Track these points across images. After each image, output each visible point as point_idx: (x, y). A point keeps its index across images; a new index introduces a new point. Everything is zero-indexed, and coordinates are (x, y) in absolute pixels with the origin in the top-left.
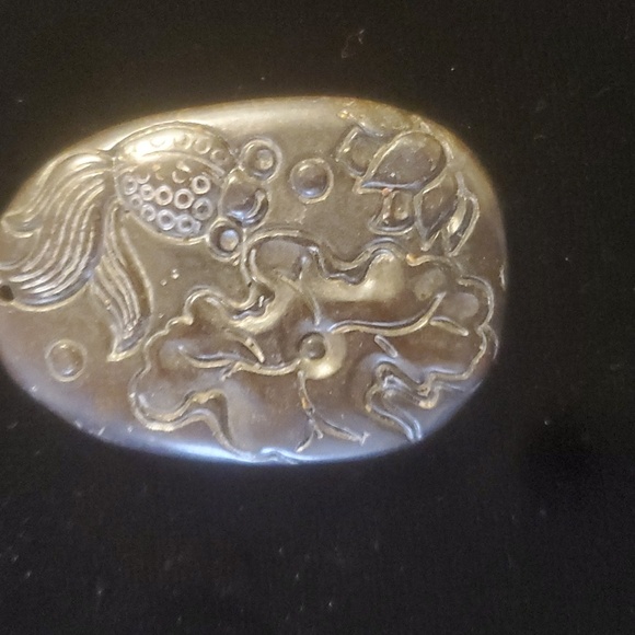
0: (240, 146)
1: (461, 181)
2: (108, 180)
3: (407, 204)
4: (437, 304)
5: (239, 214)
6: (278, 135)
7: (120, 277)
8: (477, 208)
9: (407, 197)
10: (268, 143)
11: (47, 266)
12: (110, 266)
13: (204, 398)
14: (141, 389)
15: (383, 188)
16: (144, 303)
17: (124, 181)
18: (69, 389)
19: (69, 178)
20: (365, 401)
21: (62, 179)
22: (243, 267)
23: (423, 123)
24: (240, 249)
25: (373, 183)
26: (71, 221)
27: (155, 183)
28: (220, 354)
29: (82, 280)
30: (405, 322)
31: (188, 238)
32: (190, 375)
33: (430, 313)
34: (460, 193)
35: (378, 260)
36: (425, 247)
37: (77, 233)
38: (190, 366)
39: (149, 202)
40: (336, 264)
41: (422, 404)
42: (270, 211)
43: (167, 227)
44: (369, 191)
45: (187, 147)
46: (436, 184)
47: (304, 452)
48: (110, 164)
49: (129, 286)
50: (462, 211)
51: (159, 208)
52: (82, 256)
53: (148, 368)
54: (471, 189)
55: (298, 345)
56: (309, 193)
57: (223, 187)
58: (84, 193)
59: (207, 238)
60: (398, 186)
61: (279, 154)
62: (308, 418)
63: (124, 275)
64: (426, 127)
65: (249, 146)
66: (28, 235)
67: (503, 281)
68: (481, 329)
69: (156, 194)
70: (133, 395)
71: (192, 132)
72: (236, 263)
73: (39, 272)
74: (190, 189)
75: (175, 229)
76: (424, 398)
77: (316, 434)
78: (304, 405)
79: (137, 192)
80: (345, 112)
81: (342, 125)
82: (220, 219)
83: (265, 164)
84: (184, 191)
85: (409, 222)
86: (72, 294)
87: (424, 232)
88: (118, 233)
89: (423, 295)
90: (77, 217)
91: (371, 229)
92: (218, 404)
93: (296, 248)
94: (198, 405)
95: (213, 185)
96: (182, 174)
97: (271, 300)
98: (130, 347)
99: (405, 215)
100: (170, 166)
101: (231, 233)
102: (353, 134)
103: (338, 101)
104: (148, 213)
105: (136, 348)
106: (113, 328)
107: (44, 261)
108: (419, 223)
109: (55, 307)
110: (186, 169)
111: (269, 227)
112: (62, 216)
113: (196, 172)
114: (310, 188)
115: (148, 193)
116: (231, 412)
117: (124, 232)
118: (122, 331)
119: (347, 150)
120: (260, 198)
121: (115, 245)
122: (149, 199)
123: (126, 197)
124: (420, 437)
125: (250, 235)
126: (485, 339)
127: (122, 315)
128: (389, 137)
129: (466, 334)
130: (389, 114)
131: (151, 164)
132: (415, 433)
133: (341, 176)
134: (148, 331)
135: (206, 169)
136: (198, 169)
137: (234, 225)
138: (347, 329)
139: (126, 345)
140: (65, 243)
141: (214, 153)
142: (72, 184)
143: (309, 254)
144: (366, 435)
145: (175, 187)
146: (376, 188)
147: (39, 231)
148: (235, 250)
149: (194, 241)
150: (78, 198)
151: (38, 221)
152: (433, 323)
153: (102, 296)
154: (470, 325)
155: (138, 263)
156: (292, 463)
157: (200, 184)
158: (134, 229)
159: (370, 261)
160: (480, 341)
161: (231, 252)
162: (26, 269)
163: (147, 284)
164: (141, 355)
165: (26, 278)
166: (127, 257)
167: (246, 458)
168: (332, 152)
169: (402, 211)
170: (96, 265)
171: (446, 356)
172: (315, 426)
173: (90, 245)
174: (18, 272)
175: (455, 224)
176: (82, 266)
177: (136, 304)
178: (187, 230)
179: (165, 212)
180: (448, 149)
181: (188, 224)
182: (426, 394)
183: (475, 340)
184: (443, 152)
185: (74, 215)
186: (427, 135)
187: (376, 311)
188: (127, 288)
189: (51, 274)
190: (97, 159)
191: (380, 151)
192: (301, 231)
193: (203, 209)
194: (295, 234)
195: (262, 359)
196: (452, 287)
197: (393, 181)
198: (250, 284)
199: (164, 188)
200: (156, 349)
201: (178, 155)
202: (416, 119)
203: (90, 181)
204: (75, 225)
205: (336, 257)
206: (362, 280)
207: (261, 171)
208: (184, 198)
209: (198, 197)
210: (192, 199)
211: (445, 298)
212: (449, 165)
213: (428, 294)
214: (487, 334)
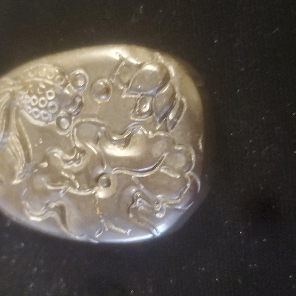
1: (177, 89)
4: (164, 159)
6: (86, 67)
7: (17, 143)
8: (185, 104)
9: (149, 99)
10: (82, 72)
13: (53, 205)
14: (27, 199)
16: (27, 156)
20: (128, 212)
22: (71, 138)
23: (160, 57)
24: (70, 128)
25: (131, 92)
27: (30, 94)
28: (60, 183)
31: (47, 122)
33: (160, 165)
34: (177, 96)
38: (47, 188)
39: (28, 104)
41: (158, 215)
42: (83, 107)
45: (44, 75)
46: (163, 91)
47: (99, 237)
49: (21, 147)
51: (33, 107)
52: (1, 132)
54: (183, 93)
55: (97, 179)
56: (102, 97)
59: (55, 122)
60: (142, 93)
62: (100, 219)
63: (18, 141)
64: (161, 59)
67: (201, 147)
68: (187, 174)
69: (31, 100)
70: (24, 202)
72: (68, 136)
74: (46, 97)
75: (40, 117)
76: (158, 212)
77: (105, 229)
78: (98, 212)
79: (24, 99)
82: (62, 112)
83: (81, 82)
84: (43, 98)
85: (150, 113)
87: (157, 119)
88: (17, 120)
89: (156, 155)
91: (131, 117)
93: (95, 128)
94: (51, 209)
95: (57, 95)
96: (42, 90)
97: (84, 155)
99: (147, 109)
100: (37, 85)
104: (29, 110)
105: (25, 178)
106: (16, 167)
108: (154, 114)
110: (44, 87)
111: (83, 117)
114: (100, 95)
115: (28, 99)
117: (20, 120)
120: (78, 100)
122: (28, 102)
126: (189, 180)
127: (18, 162)
129: (178, 177)
133: (116, 88)
135: (53, 87)
137: (67, 115)
139: (21, 176)
141: (57, 78)
143: (101, 131)
144: (130, 230)
145: (39, 96)
148: (67, 128)
152: (161, 170)
154: (181, 172)
157: (50, 94)
160: (186, 181)
166: (20, 132)
170: (8, 136)
172: (104, 224)
173: (4, 126)
176: (1, 137)
178: (46, 118)
179: (35, 109)
180: (172, 71)
181: (45, 115)
182: (158, 209)
188: (19, 148)
193: (53, 107)
194: (95, 119)
195: (78, 186)
197: (140, 91)
198: (75, 147)
199: (35, 97)
201: (40, 79)
202: (157, 54)
203: (4, 94)
206: (128, 145)
207: (79, 87)
208: (43, 102)
209: (49, 101)
210: (46, 102)
211: (168, 156)
212: (171, 81)
213: (159, 154)
214: (191, 177)
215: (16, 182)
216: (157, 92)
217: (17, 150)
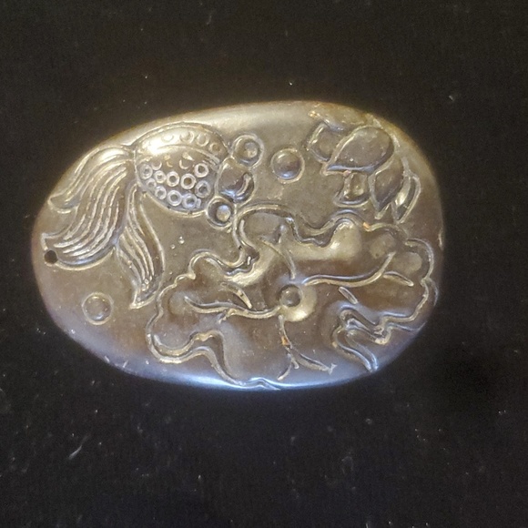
0: (231, 140)
1: (405, 164)
2: (130, 168)
3: (363, 184)
4: (388, 261)
5: (231, 193)
6: (261, 131)
7: (139, 243)
8: (419, 185)
9: (363, 177)
10: (254, 137)
11: (83, 235)
12: (132, 235)
13: (204, 337)
14: (156, 330)
15: (343, 171)
16: (157, 263)
17: (142, 168)
18: (100, 332)
19: (100, 167)
20: (332, 339)
21: (95, 167)
22: (234, 234)
23: (375, 120)
24: (232, 220)
25: (336, 167)
26: (101, 200)
27: (165, 170)
28: (217, 303)
29: (110, 246)
30: (362, 276)
31: (191, 212)
32: (195, 319)
33: (383, 269)
34: (405, 174)
35: (341, 227)
36: (379, 216)
37: (106, 209)
38: (194, 312)
39: (161, 185)
40: (308, 231)
41: (378, 341)
42: (255, 190)
43: (176, 204)
44: (333, 173)
45: (191, 141)
46: (386, 166)
47: (283, 381)
48: (131, 155)
49: (146, 250)
50: (407, 188)
51: (168, 188)
52: (109, 228)
53: (161, 314)
54: (414, 171)
55: (279, 295)
56: (285, 175)
57: (218, 172)
58: (111, 178)
59: (206, 211)
60: (356, 169)
61: (262, 146)
62: (287, 352)
63: (142, 241)
64: (378, 123)
65: (238, 141)
66: (68, 212)
67: (441, 243)
68: (423, 282)
69: (166, 178)
70: (149, 336)
71: (194, 130)
72: (229, 231)
73: (77, 240)
74: (193, 174)
75: (181, 205)
76: (379, 336)
77: (294, 366)
78: (284, 343)
79: (153, 177)
80: (314, 112)
81: (311, 122)
82: (216, 197)
83: (251, 153)
84: (188, 175)
85: (365, 197)
86: (102, 257)
87: (377, 205)
88: (137, 208)
89: (377, 255)
90: (106, 197)
91: (335, 203)
92: (216, 342)
93: (276, 219)
94: (200, 343)
95: (210, 170)
96: (186, 162)
97: (257, 259)
98: (148, 297)
99: (361, 192)
100: (177, 157)
101: (225, 207)
102: (320, 129)
103: (308, 104)
104: (160, 193)
105: (152, 299)
106: (134, 283)
107: (81, 230)
108: (373, 198)
109: (88, 267)
110: (190, 158)
111: (254, 203)
112: (95, 196)
113: (197, 161)
114: (286, 172)
115: (160, 177)
116: (225, 348)
117: (142, 209)
118: (140, 285)
119: (315, 141)
120: (248, 180)
121: (135, 218)
122: (161, 182)
123: (143, 181)
124: (376, 368)
125: (239, 210)
126: (427, 288)
127: (140, 273)
128: (347, 132)
129: (412, 284)
130: (348, 113)
131: (163, 155)
132: (373, 365)
133: (310, 162)
134: (160, 284)
135: (206, 159)
136: (199, 158)
137: (227, 201)
138: (317, 282)
139: (144, 296)
140: (96, 217)
141: (211, 146)
142: (103, 172)
143: (286, 223)
144: (334, 366)
145: (181, 173)
146: (340, 170)
147: (76, 208)
148: (228, 221)
149: (196, 215)
150: (107, 182)
151: (76, 200)
152: (385, 277)
153: (126, 258)
154: (415, 277)
155: (153, 232)
156: (275, 389)
157: (201, 170)
158: (149, 206)
159: (334, 228)
160: (423, 291)
161: (224, 223)
162: (66, 238)
163: (160, 248)
164: (156, 303)
165: (67, 244)
166: (144, 227)
167: (239, 385)
168: (304, 143)
169: (359, 188)
170: (119, 235)
171: (396, 303)
172: (293, 360)
173: (116, 218)
174: (61, 240)
175: (401, 199)
176: (110, 235)
177: (151, 264)
178: (190, 206)
179: (173, 192)
180: (396, 140)
181: (192, 201)
182: (380, 333)
183: (419, 290)
184: (391, 142)
185: (103, 195)
186: (379, 129)
187: (340, 267)
188: (145, 252)
189: (87, 241)
190: (122, 152)
191: (341, 142)
192: (280, 205)
193: (203, 189)
194: (275, 207)
195: (250, 306)
196: (401, 250)
197: (352, 165)
198: (240, 247)
199: (173, 173)
200: (167, 300)
201: (184, 147)
202: (369, 116)
203: (116, 169)
204: (104, 203)
205: (307, 225)
206: (327, 243)
207: (249, 160)
208: (188, 181)
209: (199, 179)
210: (194, 181)
211: (395, 257)
212: (396, 152)
213: (381, 253)
214: (429, 285)
215: (134, 305)
216: (376, 168)
217: (138, 255)
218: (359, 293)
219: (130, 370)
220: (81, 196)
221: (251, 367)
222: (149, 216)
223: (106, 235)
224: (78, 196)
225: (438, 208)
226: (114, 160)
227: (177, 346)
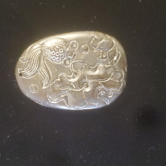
0: (69, 42)
1: (117, 49)
2: (42, 50)
3: (105, 54)
4: (112, 75)
5: (69, 57)
6: (77, 40)
7: (44, 71)
8: (120, 54)
9: (105, 52)
10: (75, 41)
11: (29, 69)
12: (42, 69)
13: (63, 96)
14: (50, 95)
15: (100, 51)
16: (50, 76)
17: (45, 50)
18: (35, 95)
19: (33, 50)
20: (97, 96)
21: (32, 50)
22: (70, 68)
23: (108, 36)
24: (70, 65)
25: (98, 50)
26: (34, 59)
27: (51, 51)
28: (66, 87)
29: (37, 72)
30: (105, 79)
31: (59, 62)
32: (60, 91)
33: (110, 77)
34: (116, 51)
35: (99, 66)
36: (109, 63)
37: (35, 62)
38: (60, 89)
39: (50, 55)
40: (90, 67)
41: (109, 97)
42: (76, 56)
43: (54, 60)
44: (97, 51)
45: (58, 43)
46: (111, 49)
47: (84, 107)
48: (42, 47)
49: (47, 73)
50: (117, 55)
51: (52, 56)
52: (36, 67)
53: (51, 90)
54: (119, 50)
55: (83, 85)
56: (84, 52)
57: (66, 51)
58: (36, 53)
59: (63, 62)
60: (103, 50)
61: (78, 44)
62: (85, 100)
63: (45, 70)
64: (109, 37)
65: (71, 42)
66: (25, 62)
67: (126, 70)
68: (121, 81)
69: (52, 53)
70: (48, 96)
71: (59, 39)
72: (69, 67)
73: (28, 70)
74: (59, 52)
75: (56, 60)
76: (110, 95)
77: (87, 104)
78: (84, 97)
79: (48, 53)
80: (92, 34)
81: (91, 37)
82: (65, 58)
83: (75, 46)
84: (58, 52)
85: (106, 58)
86: (35, 74)
87: (109, 60)
88: (44, 61)
90: (35, 58)
91: (98, 59)
92: (66, 97)
93: (82, 64)
94: (62, 98)
95: (64, 51)
96: (57, 49)
97: (77, 75)
98: (47, 86)
99: (105, 56)
100: (55, 47)
101: (68, 61)
102: (93, 39)
103: (90, 32)
104: (50, 57)
105: (48, 86)
106: (43, 82)
107: (29, 68)
108: (108, 58)
109: (31, 77)
110: (58, 47)
111: (76, 60)
112: (32, 58)
113: (60, 48)
114: (84, 51)
115: (50, 53)
116: (68, 99)
117: (45, 61)
118: (45, 82)
119: (92, 43)
120: (74, 53)
121: (43, 64)
123: (45, 54)
124: (109, 104)
125: (72, 62)
126: (122, 82)
127: (45, 79)
128: (101, 40)
129: (118, 81)
130: (101, 34)
131: (50, 47)
132: (108, 103)
133: (91, 48)
134: (51, 82)
135: (62, 47)
136: (60, 47)
137: (68, 59)
138: (93, 81)
139: (46, 85)
140: (33, 64)
141: (64, 44)
142: (34, 51)
143: (84, 65)
144: (97, 103)
145: (56, 51)
146: (99, 51)
147: (27, 61)
148: (69, 64)
149: (60, 63)
150: (35, 54)
151: (27, 59)
152: (111, 79)
153: (41, 75)
154: (119, 80)
155: (48, 68)
156: (82, 110)
157: (61, 51)
158: (47, 61)
159: (97, 66)
160: (121, 83)
161: (68, 65)
162: (24, 70)
163: (50, 72)
164: (50, 87)
165: (25, 71)
166: (46, 66)
167: (72, 109)
168: (89, 43)
169: (104, 55)
170: (39, 68)
171: (114, 86)
172: (87, 102)
173: (38, 64)
174: (23, 70)
175: (115, 58)
176: (36, 69)
177: (48, 76)
178: (58, 60)
179: (54, 57)
180: (114, 42)
181: (59, 59)
182: (110, 94)
183: (120, 83)
185: (34, 58)
186: (109, 39)
187: (99, 77)
188: (46, 73)
189: (30, 70)
190: (40, 46)
191: (99, 42)
192: (83, 60)
193: (62, 56)
194: (81, 61)
195: (75, 88)
196: (115, 72)
198: (72, 72)
199: (53, 52)
200: (52, 86)
201: (56, 45)
202: (107, 35)
203: (38, 50)
204: (35, 60)
205: (90, 66)
206: (96, 70)
207: (74, 48)
208: (58, 54)
209: (60, 53)
210: (59, 54)
211: (114, 74)
212: (114, 45)
213: (110, 73)
214: (123, 81)
215: (44, 88)
216: (109, 50)
217: (45, 74)
218: (104, 84)
219: (43, 105)
220: (29, 58)
221: (75, 104)
222: (47, 63)
223: (35, 69)
224: (28, 58)
225: (126, 60)
226: (37, 48)
227: (56, 98)
